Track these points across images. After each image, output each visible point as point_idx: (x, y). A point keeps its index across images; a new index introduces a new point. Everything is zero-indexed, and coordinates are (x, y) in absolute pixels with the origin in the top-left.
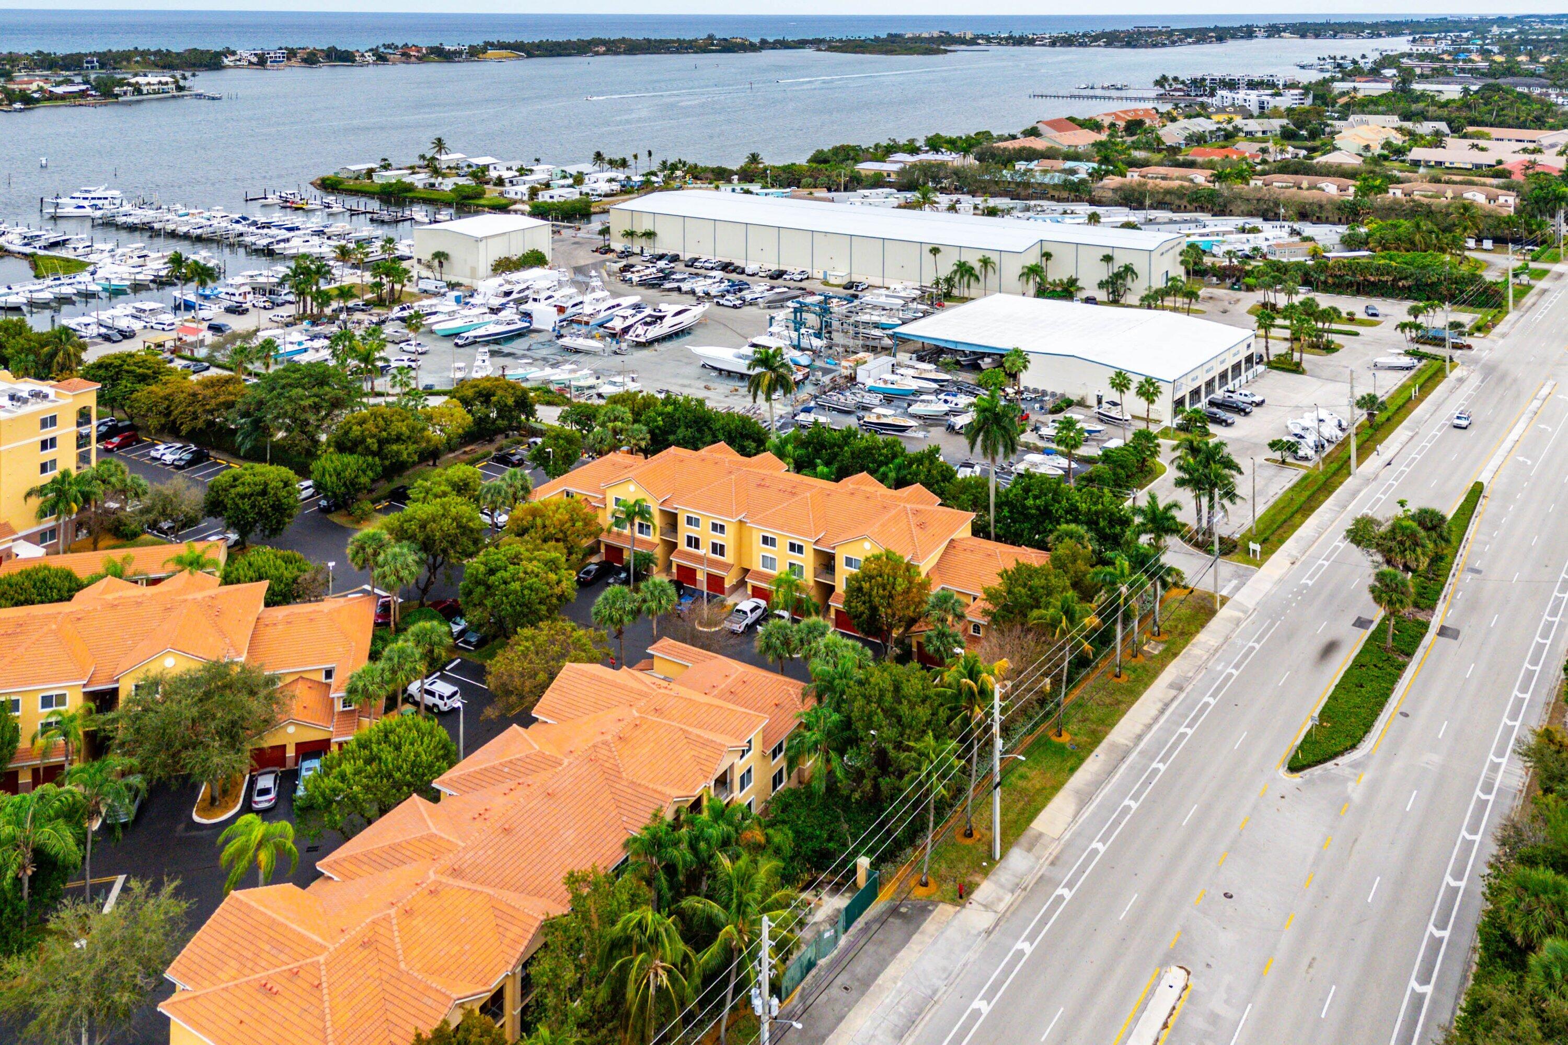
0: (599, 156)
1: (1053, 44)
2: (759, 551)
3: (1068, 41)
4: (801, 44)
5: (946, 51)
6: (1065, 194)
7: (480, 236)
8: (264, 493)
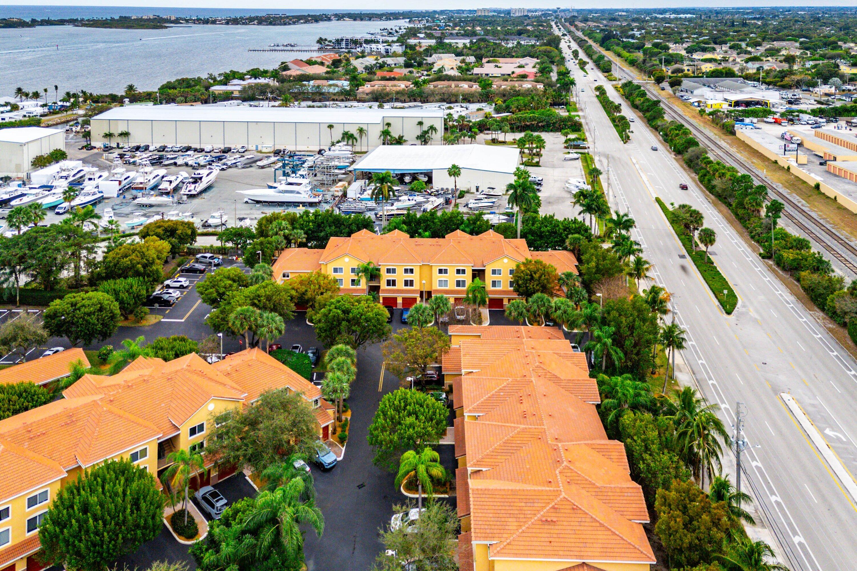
0: (19, 90)
1: (227, 23)
2: (437, 277)
3: (235, 21)
4: (62, 22)
5: (166, 27)
6: (342, 97)
7: (24, 142)
8: (101, 309)
